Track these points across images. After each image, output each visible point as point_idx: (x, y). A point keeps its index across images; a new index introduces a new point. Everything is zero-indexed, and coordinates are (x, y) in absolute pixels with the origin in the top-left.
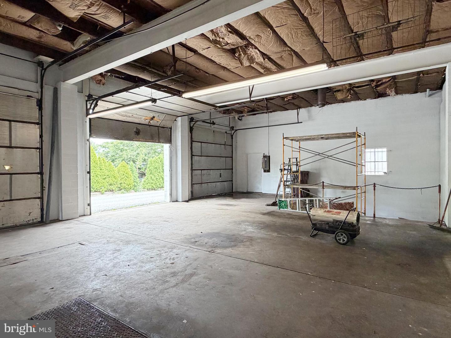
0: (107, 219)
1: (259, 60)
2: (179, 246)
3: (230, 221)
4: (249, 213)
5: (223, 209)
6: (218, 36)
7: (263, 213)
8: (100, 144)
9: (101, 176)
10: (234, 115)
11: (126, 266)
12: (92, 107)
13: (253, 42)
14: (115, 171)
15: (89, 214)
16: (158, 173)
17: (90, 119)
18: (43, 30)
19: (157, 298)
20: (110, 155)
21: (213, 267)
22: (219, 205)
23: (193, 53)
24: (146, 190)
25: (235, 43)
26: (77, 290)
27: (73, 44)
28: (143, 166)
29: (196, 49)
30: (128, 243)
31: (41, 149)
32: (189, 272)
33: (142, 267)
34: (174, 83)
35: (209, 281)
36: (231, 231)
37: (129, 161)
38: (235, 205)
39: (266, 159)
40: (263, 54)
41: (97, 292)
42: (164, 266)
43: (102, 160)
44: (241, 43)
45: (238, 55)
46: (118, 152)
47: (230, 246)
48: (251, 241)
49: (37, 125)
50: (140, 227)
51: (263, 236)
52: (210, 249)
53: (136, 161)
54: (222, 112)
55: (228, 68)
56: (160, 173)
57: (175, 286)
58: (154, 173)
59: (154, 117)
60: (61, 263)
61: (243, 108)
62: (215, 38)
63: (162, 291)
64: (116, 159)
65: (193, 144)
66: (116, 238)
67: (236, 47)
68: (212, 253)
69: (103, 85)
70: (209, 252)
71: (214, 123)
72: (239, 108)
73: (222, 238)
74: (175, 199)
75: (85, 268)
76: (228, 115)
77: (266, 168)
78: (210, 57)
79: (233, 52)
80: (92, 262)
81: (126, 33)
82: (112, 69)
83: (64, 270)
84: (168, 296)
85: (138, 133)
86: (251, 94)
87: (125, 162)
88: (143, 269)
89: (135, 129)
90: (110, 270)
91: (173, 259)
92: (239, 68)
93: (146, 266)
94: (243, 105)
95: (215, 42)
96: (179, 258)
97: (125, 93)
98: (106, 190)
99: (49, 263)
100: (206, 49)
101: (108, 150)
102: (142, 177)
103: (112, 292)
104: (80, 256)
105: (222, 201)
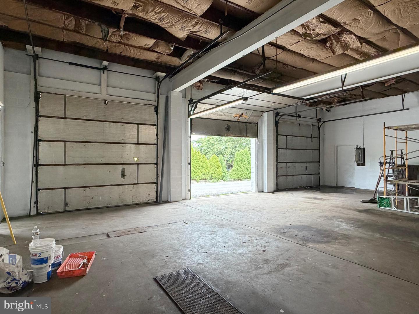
0: (203, 204)
1: (355, 46)
2: (269, 235)
3: (319, 216)
4: (341, 209)
5: (310, 203)
6: (308, 29)
7: (358, 210)
8: (195, 140)
9: (197, 167)
10: (322, 107)
11: (222, 247)
12: (193, 110)
13: (348, 28)
14: (208, 163)
15: (189, 198)
16: (243, 165)
17: (191, 119)
18: (161, 52)
19: (252, 282)
20: (203, 149)
21: (306, 261)
22: (306, 198)
23: (282, 50)
24: (233, 180)
25: (327, 33)
26: (185, 261)
27: (181, 59)
28: (230, 159)
29: (285, 46)
30: (222, 226)
31: (156, 145)
32: (281, 262)
33: (236, 250)
34: (261, 82)
35: (303, 275)
36: (322, 226)
37: (219, 154)
38: (324, 200)
39: (360, 152)
40: (360, 39)
41: (200, 266)
42: (256, 252)
43: (198, 153)
44: (333, 31)
45: (329, 44)
46: (210, 146)
47: (323, 241)
48: (347, 239)
49: (155, 126)
50: (231, 213)
51: (362, 235)
52: (301, 242)
53: (225, 154)
54: (308, 104)
55: (318, 59)
56: (245, 165)
57: (268, 273)
58: (240, 165)
59: (242, 114)
60: (172, 237)
61: (332, 99)
62: (306, 32)
63: (256, 276)
64: (208, 152)
65: (278, 138)
66: (212, 221)
67: (327, 36)
68: (304, 246)
69: (201, 90)
70: (300, 245)
71: (299, 116)
72: (327, 99)
73: (312, 232)
74: (261, 190)
75: (190, 244)
76: (315, 107)
77: (360, 161)
78: (298, 52)
79: (323, 42)
80: (195, 239)
81: (221, 42)
82: (209, 75)
83: (175, 243)
84: (262, 282)
85: (228, 129)
86: (343, 83)
87: (216, 155)
88: (238, 252)
89: (226, 125)
90: (209, 249)
91: (264, 247)
92: (330, 57)
93: (239, 250)
94: (333, 95)
95: (305, 35)
96: (270, 247)
97: (219, 94)
98: (201, 179)
99: (164, 235)
100: (295, 44)
101: (202, 145)
102: (229, 169)
103: (213, 269)
104: (185, 233)
105: (309, 194)
